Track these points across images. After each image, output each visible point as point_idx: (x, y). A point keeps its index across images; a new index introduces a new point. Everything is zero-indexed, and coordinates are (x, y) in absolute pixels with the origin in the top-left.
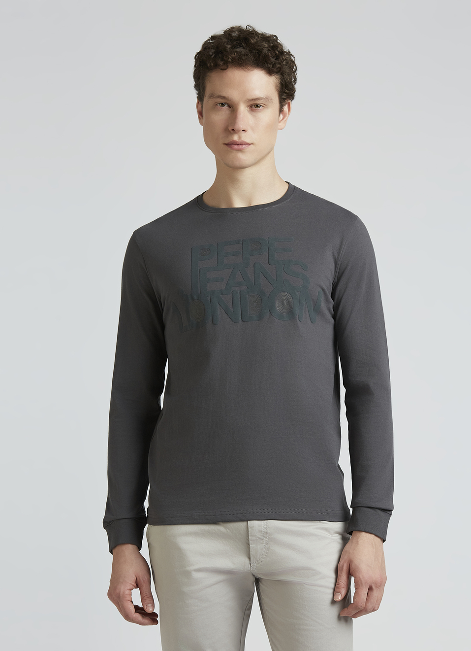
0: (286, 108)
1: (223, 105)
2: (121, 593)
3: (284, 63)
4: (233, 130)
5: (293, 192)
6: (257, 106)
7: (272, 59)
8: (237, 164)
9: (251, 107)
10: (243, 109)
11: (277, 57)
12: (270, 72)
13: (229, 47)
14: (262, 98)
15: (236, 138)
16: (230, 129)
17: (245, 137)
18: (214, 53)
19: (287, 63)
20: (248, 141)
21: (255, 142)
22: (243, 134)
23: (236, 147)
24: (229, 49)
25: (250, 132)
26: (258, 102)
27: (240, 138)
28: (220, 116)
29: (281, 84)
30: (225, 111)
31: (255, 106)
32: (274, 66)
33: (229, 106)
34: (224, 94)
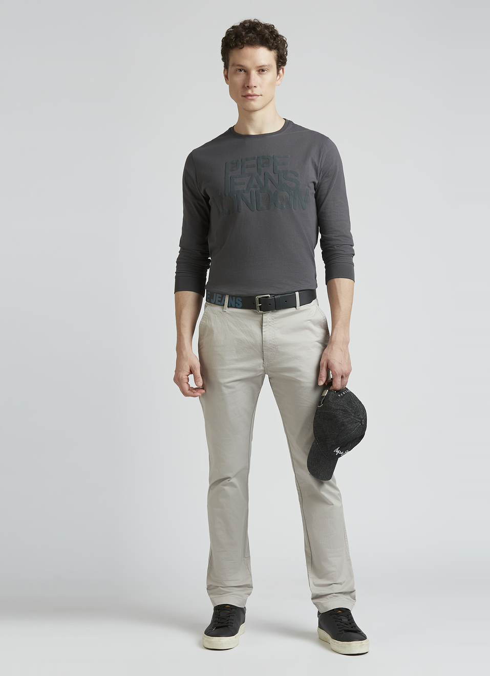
0: (281, 71)
1: (241, 70)
2: (181, 377)
3: (279, 42)
4: (248, 86)
5: (288, 124)
6: (263, 71)
7: (271, 40)
8: (251, 108)
9: (259, 71)
10: (254, 73)
11: (275, 39)
12: (270, 49)
13: (244, 33)
14: (266, 65)
15: (250, 92)
16: (246, 86)
17: (256, 91)
18: (234, 37)
19: (281, 42)
20: (258, 94)
21: (262, 94)
22: (255, 89)
23: (250, 97)
24: (244, 35)
25: (258, 88)
26: (263, 68)
27: (252, 91)
28: (240, 78)
29: (278, 56)
30: (242, 75)
31: (261, 70)
32: (273, 44)
33: (245, 71)
34: (241, 64)
